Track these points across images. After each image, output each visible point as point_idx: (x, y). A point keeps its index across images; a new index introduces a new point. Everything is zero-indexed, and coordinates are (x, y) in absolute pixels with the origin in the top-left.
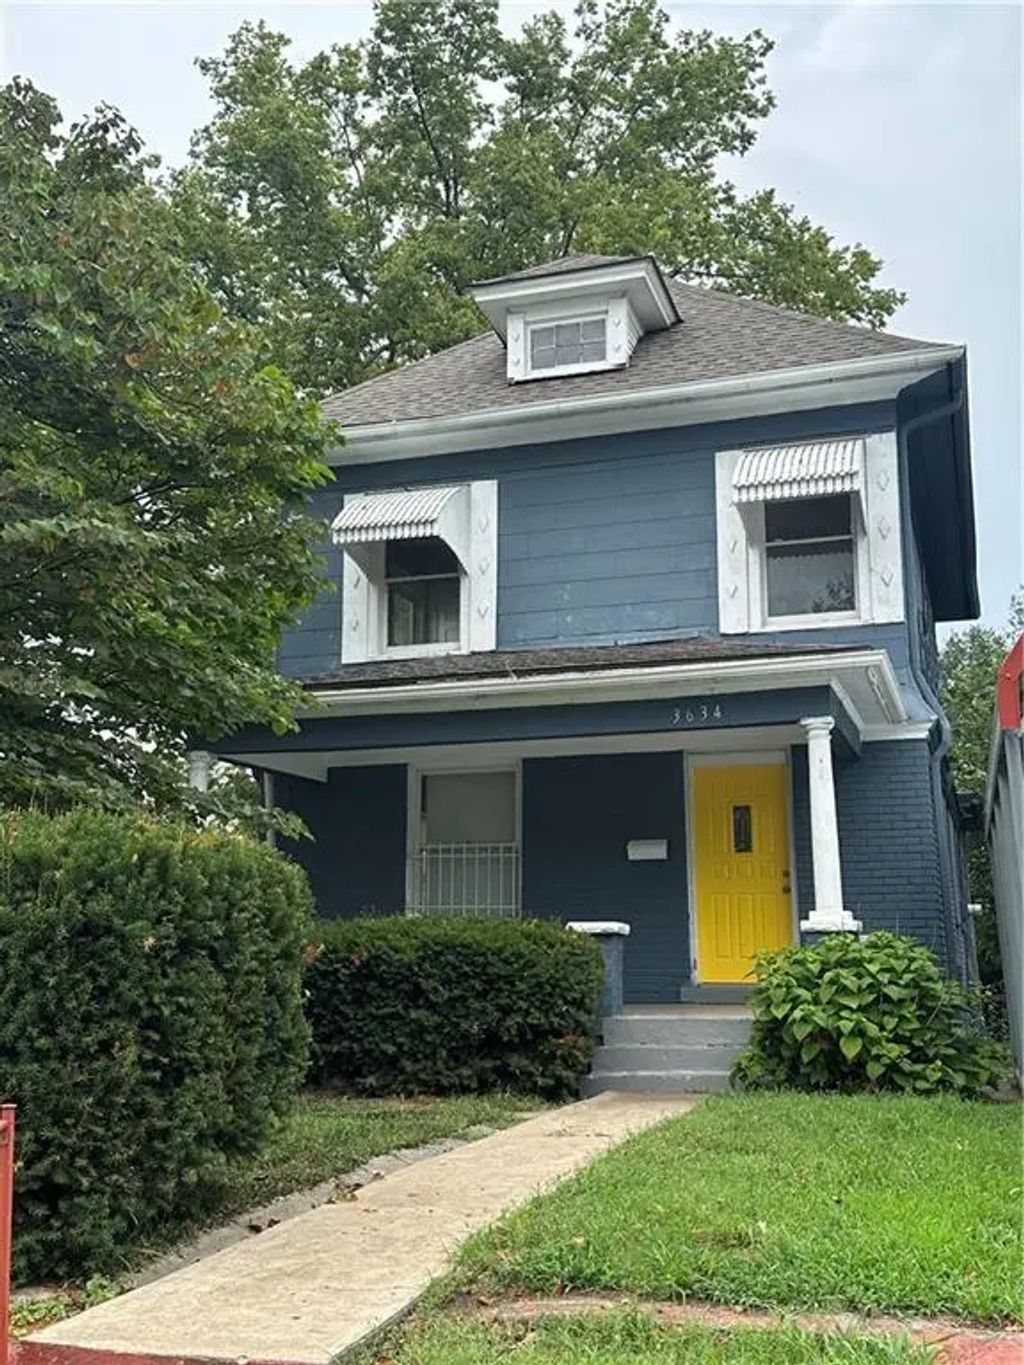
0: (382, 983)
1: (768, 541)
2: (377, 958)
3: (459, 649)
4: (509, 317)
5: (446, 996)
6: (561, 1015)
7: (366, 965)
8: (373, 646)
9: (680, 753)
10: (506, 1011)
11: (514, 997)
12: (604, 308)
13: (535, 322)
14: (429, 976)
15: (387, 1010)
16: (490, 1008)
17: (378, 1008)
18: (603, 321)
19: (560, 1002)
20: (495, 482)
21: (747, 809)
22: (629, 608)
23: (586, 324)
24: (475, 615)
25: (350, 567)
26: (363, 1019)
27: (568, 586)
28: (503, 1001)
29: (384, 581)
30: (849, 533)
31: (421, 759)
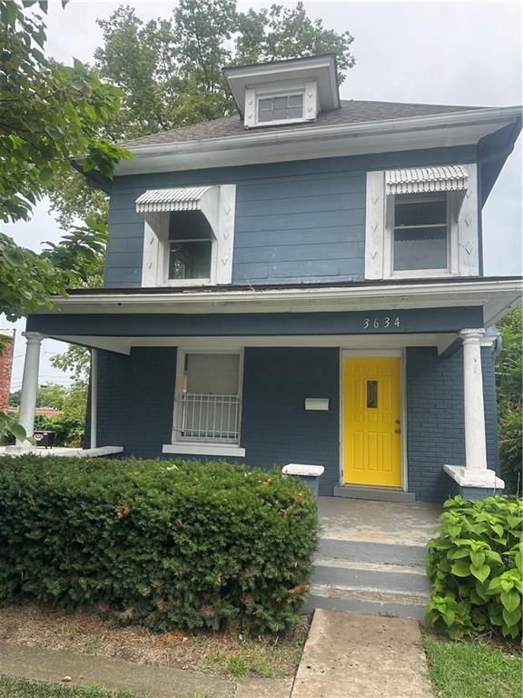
0: (141, 533)
1: (396, 225)
2: (136, 512)
3: (210, 282)
4: (247, 91)
5: (195, 550)
6: (293, 569)
7: (128, 517)
8: (160, 278)
9: (338, 348)
10: (245, 564)
11: (253, 554)
12: (303, 87)
13: (262, 95)
14: (180, 530)
15: (145, 557)
16: (233, 562)
17: (137, 553)
18: (301, 96)
19: (292, 558)
20: (235, 185)
21: (375, 383)
22: (310, 262)
23: (291, 97)
24: (220, 264)
25: (149, 232)
26: (124, 562)
27: (275, 249)
28: (244, 557)
29: (168, 241)
30: (445, 223)
31: (186, 344)
